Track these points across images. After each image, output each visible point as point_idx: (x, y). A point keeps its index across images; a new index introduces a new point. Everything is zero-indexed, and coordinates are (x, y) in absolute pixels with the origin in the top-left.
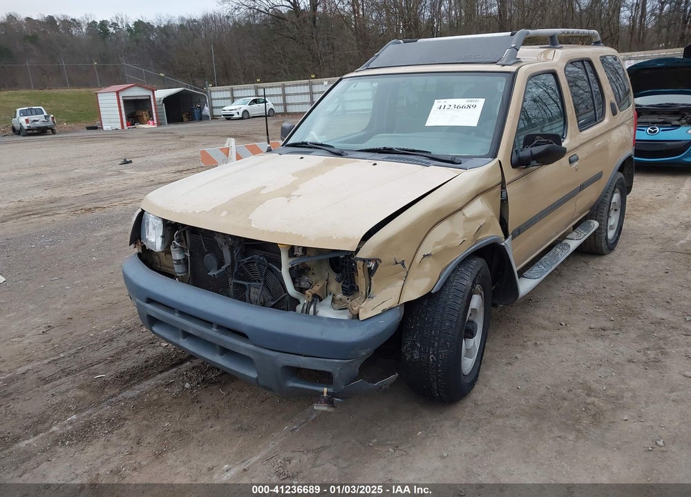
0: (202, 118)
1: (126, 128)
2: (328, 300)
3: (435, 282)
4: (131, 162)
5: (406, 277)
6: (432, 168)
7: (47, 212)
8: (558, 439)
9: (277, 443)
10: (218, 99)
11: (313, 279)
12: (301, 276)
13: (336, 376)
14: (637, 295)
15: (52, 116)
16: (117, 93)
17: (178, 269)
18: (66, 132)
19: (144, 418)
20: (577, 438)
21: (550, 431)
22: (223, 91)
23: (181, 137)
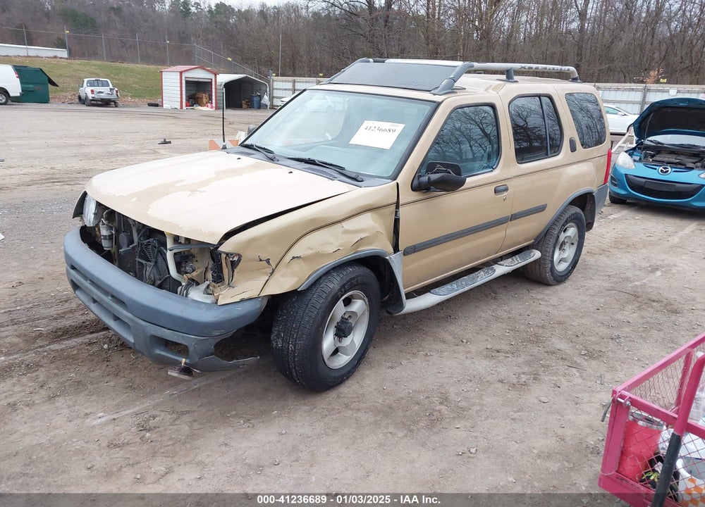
0: (260, 107)
1: (184, 108)
2: (203, 286)
3: (303, 282)
4: (170, 142)
5: (272, 274)
6: (336, 182)
7: (71, 181)
8: (389, 435)
9: (152, 403)
10: (280, 89)
11: (195, 265)
12: (187, 262)
13: (191, 349)
14: (553, 325)
15: (116, 89)
16: (181, 73)
17: (105, 244)
18: (128, 106)
19: (57, 368)
20: (406, 436)
21: (386, 427)
22: (285, 81)
23: (230, 124)
